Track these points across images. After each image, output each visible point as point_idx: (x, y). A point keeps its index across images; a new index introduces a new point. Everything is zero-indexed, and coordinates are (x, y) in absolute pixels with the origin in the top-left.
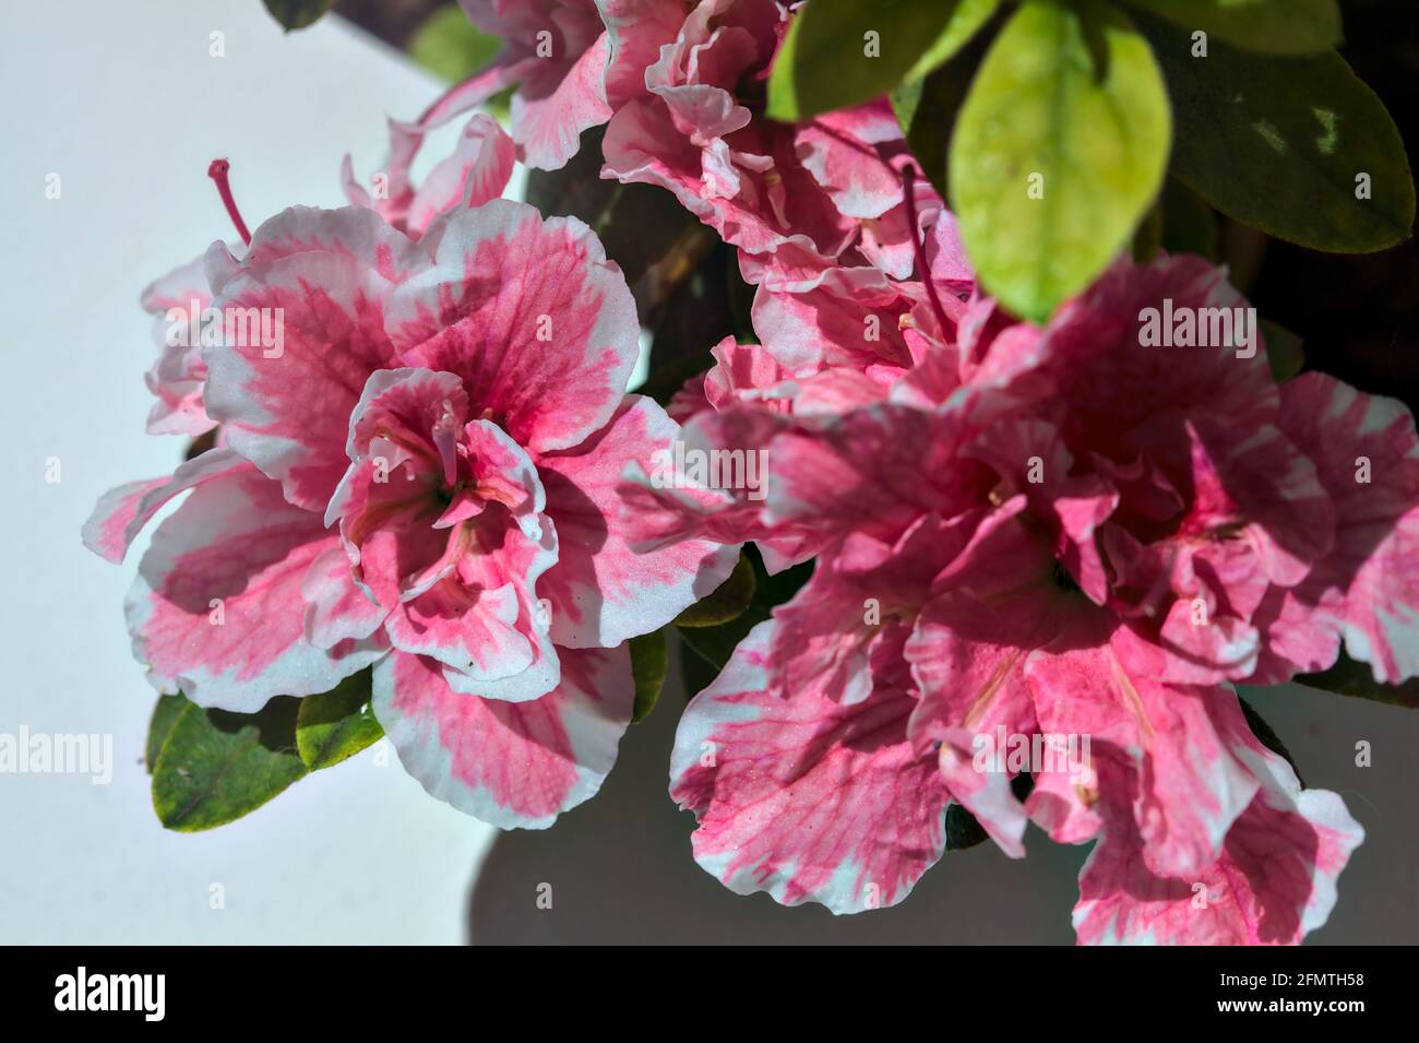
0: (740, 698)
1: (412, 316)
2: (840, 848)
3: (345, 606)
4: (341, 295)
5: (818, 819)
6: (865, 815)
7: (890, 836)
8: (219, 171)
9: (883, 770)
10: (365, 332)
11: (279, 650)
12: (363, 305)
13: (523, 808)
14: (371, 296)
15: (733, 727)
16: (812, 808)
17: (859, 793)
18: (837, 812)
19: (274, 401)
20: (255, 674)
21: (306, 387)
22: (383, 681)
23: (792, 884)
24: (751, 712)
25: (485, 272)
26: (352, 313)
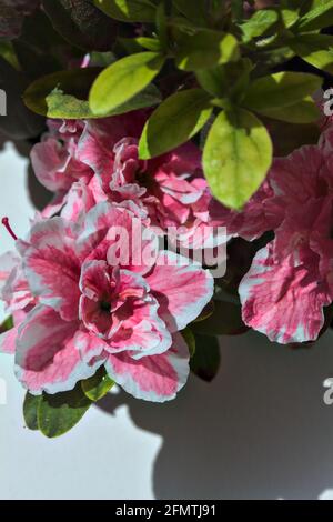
0: (256, 276)
1: (83, 248)
2: (296, 321)
3: (89, 347)
4: (60, 247)
5: (289, 312)
6: (302, 309)
7: (310, 316)
8: (5, 221)
9: (304, 294)
10: (70, 257)
11: (72, 369)
12: (67, 249)
13: (165, 394)
14: (68, 245)
15: (256, 287)
16: (286, 309)
17: (298, 303)
18: (293, 309)
19: (50, 285)
20: (66, 379)
21: (59, 278)
22: (109, 367)
23: (285, 335)
24: (261, 281)
25: (103, 227)
26: (64, 251)
